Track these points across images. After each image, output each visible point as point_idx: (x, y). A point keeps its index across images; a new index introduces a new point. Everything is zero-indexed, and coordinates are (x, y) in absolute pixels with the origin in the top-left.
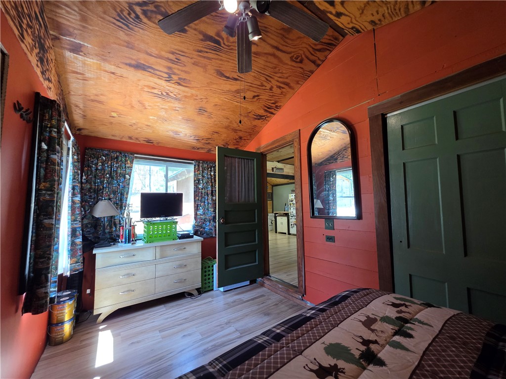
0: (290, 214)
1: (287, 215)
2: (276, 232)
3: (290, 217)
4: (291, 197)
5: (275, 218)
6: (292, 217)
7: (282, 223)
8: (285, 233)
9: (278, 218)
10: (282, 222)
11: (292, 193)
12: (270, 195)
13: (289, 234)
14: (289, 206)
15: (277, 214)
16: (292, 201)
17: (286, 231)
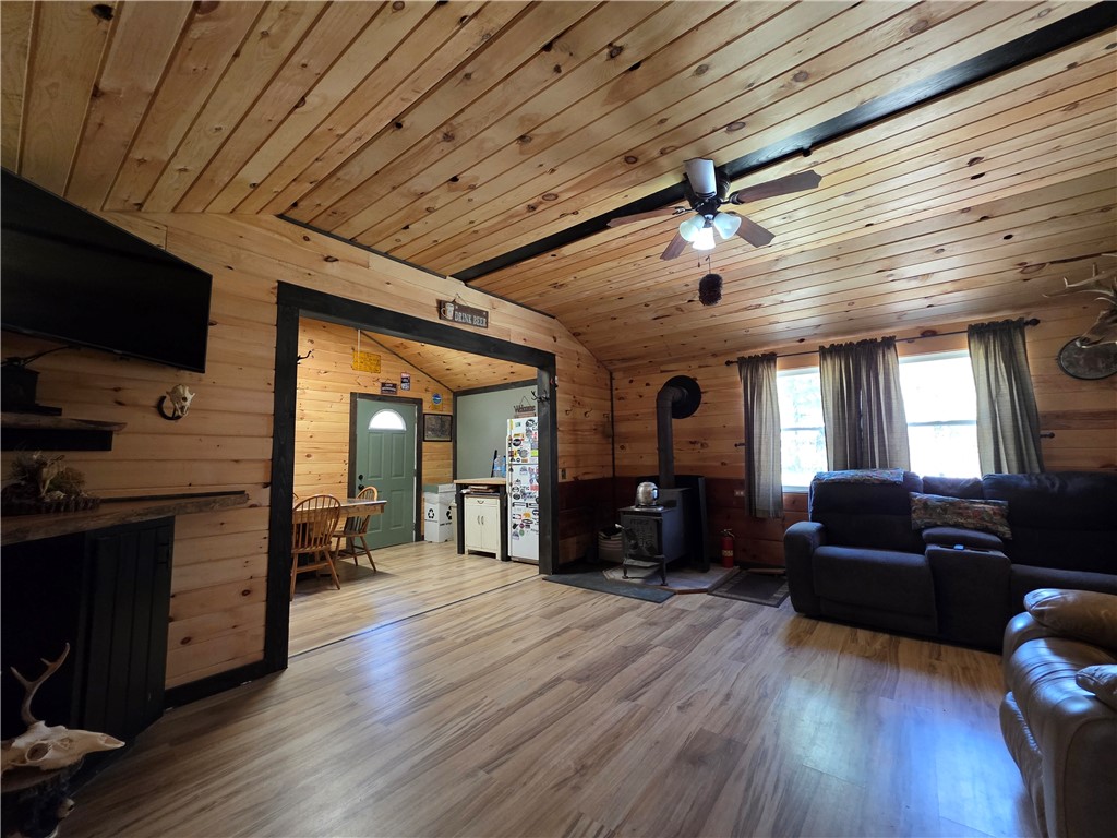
0: (508, 489)
1: (499, 490)
2: (461, 550)
3: (511, 500)
4: (516, 430)
5: (460, 500)
6: (516, 497)
7: (481, 520)
8: (493, 556)
9: (468, 501)
10: (482, 515)
11: (517, 417)
12: (447, 425)
13: (506, 558)
14: (508, 459)
15: (466, 486)
16: (517, 442)
17: (496, 548)
